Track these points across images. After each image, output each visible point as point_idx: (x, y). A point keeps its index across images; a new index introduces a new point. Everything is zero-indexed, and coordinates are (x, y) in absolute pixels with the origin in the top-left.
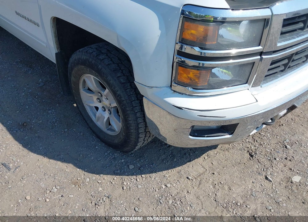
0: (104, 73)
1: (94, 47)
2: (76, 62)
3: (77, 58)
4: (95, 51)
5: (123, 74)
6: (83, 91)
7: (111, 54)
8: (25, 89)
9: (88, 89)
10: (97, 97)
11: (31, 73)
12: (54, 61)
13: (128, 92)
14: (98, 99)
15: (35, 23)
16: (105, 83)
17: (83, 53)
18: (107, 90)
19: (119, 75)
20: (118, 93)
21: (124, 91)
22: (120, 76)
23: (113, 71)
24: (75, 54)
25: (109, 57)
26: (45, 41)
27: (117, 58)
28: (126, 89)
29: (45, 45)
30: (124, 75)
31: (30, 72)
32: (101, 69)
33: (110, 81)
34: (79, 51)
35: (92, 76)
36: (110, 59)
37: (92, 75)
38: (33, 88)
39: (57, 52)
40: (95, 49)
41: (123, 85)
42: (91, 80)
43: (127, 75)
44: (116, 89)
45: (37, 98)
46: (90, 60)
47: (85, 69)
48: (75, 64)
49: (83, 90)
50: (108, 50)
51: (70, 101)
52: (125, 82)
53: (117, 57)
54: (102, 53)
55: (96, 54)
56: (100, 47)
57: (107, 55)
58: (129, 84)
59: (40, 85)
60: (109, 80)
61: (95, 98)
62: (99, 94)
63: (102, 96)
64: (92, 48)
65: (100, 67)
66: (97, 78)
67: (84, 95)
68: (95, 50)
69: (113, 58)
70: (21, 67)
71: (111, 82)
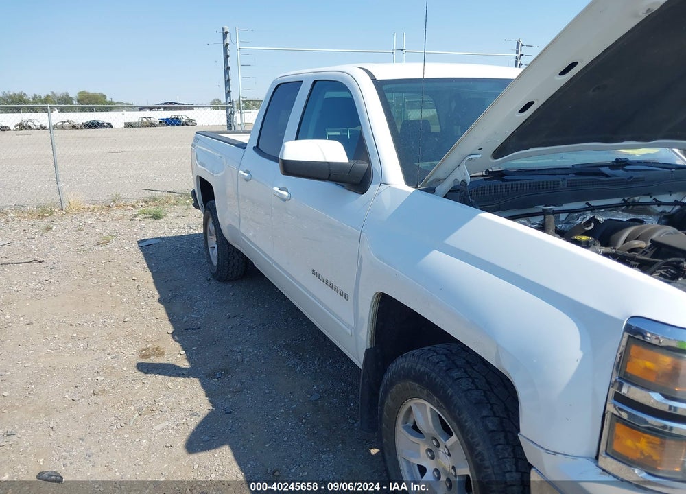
0: (456, 404)
1: (441, 352)
2: (402, 372)
3: (406, 366)
4: (443, 361)
5: (494, 413)
6: (403, 430)
7: (474, 369)
8: (286, 401)
9: (412, 427)
10: (427, 447)
11: (300, 371)
12: (360, 363)
13: (500, 451)
14: (429, 450)
15: (341, 294)
16: (454, 424)
17: (421, 361)
18: (454, 438)
19: (485, 413)
20: (479, 448)
21: (490, 446)
22: (486, 417)
23: (475, 404)
24: (404, 359)
25: (470, 377)
26: (352, 324)
27: (484, 379)
28: (498, 445)
29: (349, 331)
30: (494, 415)
31: (299, 368)
32: (452, 396)
33: (466, 421)
34: (413, 354)
35: (429, 406)
36: (470, 380)
37: (429, 402)
38: (300, 402)
39: (369, 347)
40: (444, 356)
41: (490, 434)
42: (423, 411)
43: (502, 415)
44: (474, 440)
45: (304, 424)
46: (433, 375)
47: (419, 389)
48: (401, 377)
49: (403, 427)
50: (468, 362)
51: (365, 442)
52: (495, 429)
53: (484, 377)
54: (457, 367)
55: (446, 366)
56: (452, 353)
57: (466, 372)
58: (502, 435)
59: (313, 398)
60: (464, 420)
61: (423, 448)
62: (434, 441)
63: (438, 446)
64: (438, 354)
65: (450, 391)
66: (440, 411)
67: (403, 438)
68: (444, 358)
69: (477, 378)
70: (285, 357)
71: (467, 424)
